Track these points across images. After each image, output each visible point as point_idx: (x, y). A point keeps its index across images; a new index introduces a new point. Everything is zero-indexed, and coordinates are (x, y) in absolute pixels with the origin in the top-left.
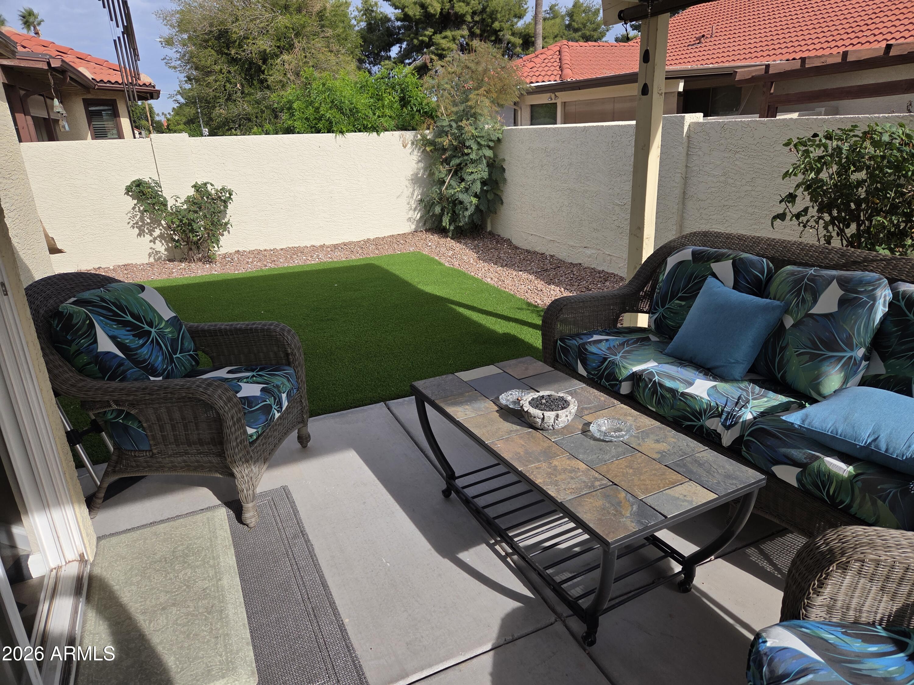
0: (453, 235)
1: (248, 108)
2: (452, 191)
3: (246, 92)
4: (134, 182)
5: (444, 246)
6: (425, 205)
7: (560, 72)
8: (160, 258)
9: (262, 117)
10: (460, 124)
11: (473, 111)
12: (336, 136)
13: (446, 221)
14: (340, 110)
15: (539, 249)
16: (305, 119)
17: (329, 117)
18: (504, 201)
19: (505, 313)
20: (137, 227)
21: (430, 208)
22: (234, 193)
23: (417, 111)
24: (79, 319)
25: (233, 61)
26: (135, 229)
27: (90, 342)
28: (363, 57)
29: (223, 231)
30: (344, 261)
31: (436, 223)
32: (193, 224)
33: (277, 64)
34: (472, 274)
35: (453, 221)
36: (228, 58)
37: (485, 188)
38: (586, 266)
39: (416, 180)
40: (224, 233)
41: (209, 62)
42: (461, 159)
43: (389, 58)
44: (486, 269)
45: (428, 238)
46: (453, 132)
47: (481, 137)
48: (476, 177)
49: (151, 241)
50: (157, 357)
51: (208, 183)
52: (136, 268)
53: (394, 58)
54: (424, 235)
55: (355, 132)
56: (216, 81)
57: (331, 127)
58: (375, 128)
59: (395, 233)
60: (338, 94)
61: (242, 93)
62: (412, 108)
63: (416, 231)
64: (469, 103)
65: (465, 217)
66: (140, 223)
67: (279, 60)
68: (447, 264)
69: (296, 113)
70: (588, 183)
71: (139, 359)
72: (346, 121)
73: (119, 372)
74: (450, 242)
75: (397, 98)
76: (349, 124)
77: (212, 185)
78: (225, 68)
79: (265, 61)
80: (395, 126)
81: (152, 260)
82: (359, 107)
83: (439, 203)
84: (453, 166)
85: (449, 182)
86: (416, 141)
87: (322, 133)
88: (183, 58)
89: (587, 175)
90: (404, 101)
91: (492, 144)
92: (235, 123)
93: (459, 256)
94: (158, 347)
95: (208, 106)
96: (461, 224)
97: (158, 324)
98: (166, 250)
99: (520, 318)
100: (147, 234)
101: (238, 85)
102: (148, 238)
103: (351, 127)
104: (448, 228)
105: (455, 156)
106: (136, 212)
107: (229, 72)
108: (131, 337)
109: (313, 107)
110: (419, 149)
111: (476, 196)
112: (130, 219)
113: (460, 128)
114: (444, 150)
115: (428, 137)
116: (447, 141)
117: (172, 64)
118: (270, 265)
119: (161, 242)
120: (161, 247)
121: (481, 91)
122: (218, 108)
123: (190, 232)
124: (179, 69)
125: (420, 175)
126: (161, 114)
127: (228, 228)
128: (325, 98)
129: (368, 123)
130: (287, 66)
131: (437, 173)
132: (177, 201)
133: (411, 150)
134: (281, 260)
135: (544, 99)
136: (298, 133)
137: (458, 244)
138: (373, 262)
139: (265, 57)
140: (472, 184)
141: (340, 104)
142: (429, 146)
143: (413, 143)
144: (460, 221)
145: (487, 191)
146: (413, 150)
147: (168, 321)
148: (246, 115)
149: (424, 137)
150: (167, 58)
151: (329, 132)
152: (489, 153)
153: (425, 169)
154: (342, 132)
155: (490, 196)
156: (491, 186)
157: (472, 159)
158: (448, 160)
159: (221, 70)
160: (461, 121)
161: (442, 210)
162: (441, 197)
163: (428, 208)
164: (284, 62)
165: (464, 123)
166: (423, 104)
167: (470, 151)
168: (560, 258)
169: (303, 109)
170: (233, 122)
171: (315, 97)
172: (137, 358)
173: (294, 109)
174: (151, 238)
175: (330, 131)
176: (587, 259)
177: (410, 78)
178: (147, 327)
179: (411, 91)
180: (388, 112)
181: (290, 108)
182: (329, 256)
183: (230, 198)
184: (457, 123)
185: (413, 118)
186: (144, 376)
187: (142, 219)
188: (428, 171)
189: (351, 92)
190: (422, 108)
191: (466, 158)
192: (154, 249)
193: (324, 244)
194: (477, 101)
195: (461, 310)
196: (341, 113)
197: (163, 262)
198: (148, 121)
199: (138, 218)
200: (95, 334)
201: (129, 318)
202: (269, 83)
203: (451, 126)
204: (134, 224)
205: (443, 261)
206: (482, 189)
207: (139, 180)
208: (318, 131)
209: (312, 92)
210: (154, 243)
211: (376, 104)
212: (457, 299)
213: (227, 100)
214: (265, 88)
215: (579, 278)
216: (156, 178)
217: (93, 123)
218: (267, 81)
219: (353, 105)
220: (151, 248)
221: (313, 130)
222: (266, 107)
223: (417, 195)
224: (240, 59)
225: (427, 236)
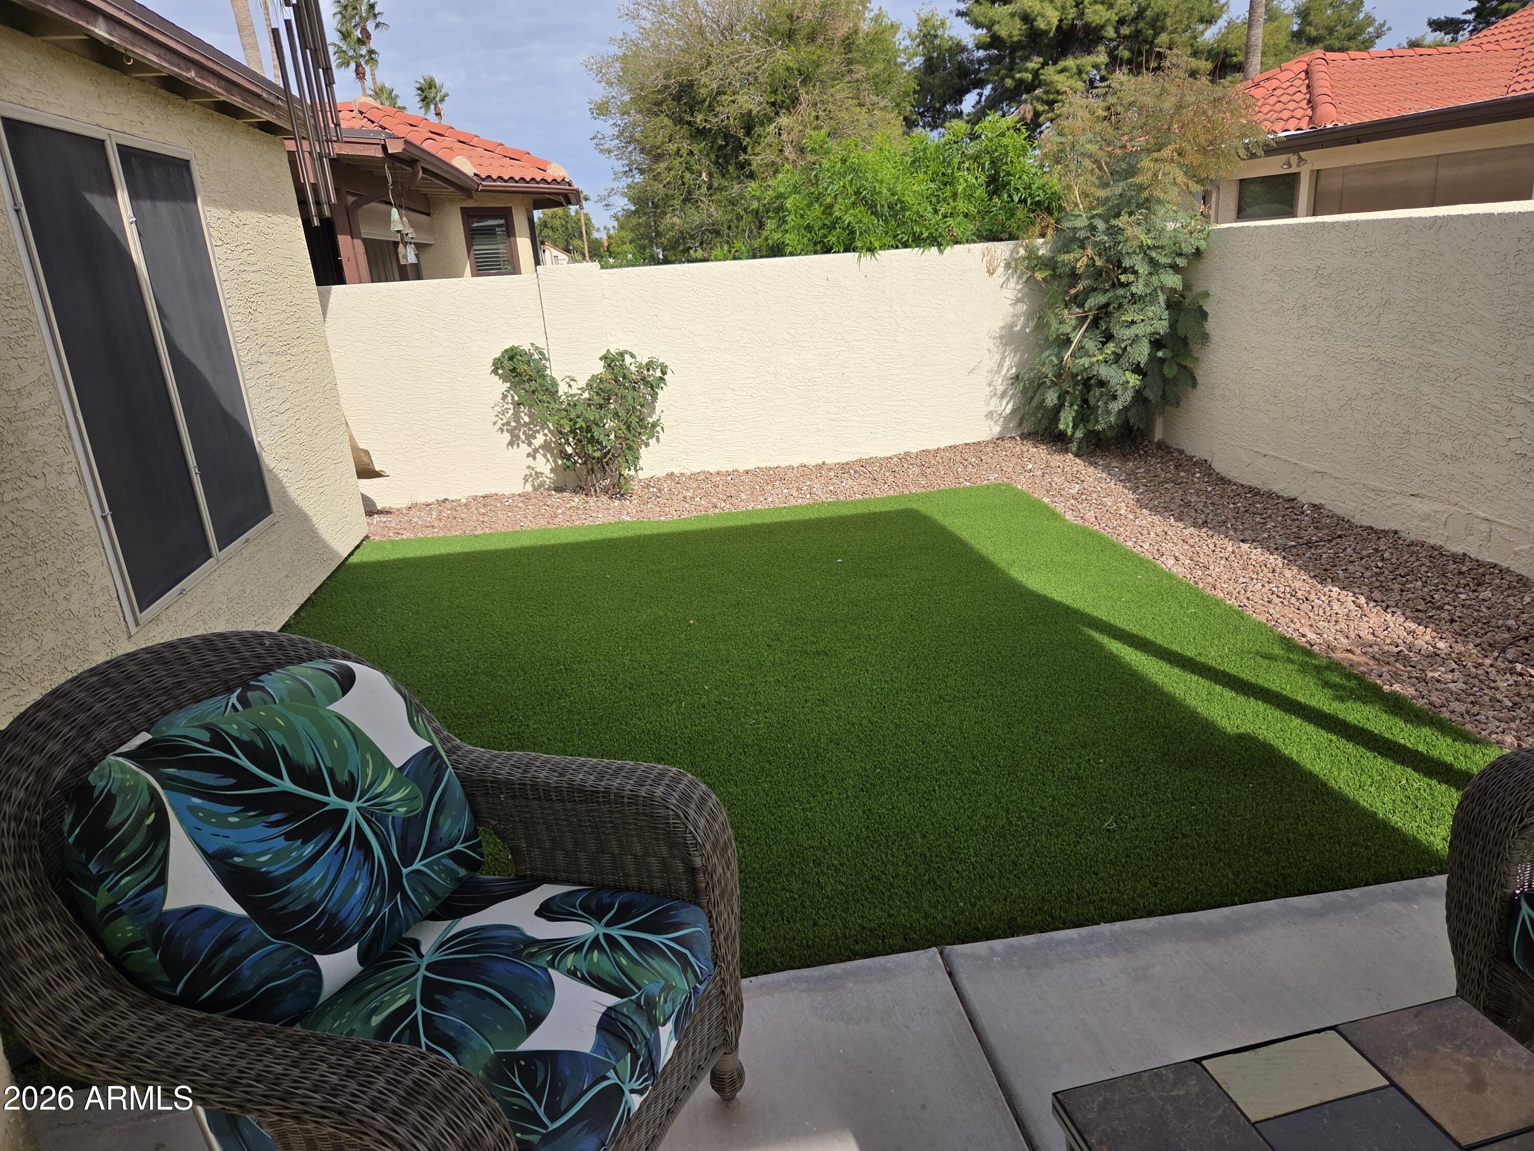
0: (1079, 449)
1: (717, 213)
2: (1085, 361)
3: (716, 184)
4: (506, 351)
5: (1060, 471)
6: (1024, 387)
7: (1310, 112)
8: (542, 485)
9: (737, 227)
10: (1113, 222)
11: (1145, 194)
12: (860, 257)
13: (1066, 421)
14: (872, 207)
15: (1283, 487)
16: (805, 229)
17: (849, 223)
18: (1200, 379)
19: (1231, 667)
20: (508, 430)
21: (1035, 393)
22: (669, 372)
23: (1020, 201)
24: (128, 812)
25: (700, 133)
26: (505, 433)
27: (146, 882)
28: (914, 117)
29: (648, 439)
30: (859, 501)
31: (1045, 423)
32: (594, 428)
33: (768, 134)
34: (1130, 544)
35: (1082, 420)
36: (691, 130)
37: (1160, 354)
38: (1412, 537)
39: (1008, 338)
40: (650, 441)
41: (660, 138)
42: (1110, 294)
43: (959, 115)
44: (1159, 530)
45: (1026, 454)
46: (1098, 239)
47: (1158, 247)
48: (1140, 332)
49: (529, 455)
50: (353, 884)
51: (626, 352)
52: (501, 502)
53: (969, 115)
54: (1019, 447)
55: (897, 247)
56: (669, 169)
57: (853, 240)
58: (935, 239)
59: (960, 440)
60: (869, 175)
61: (709, 188)
62: (1010, 196)
63: (1001, 438)
64: (1139, 179)
65: (1108, 413)
66: (513, 424)
67: (772, 127)
68: (1069, 516)
69: (789, 219)
70: (1434, 348)
71: (291, 908)
72: (881, 228)
73: (218, 968)
74: (1071, 463)
75: (983, 179)
76: (887, 233)
77: (633, 356)
78: (685, 146)
79: (749, 130)
80: (974, 234)
81: (529, 488)
82: (909, 199)
83: (1054, 384)
84: (1090, 310)
85: (1080, 341)
86: (1016, 260)
87: (835, 252)
88: (622, 134)
89: (1435, 329)
90: (995, 185)
91: (1181, 262)
92: (694, 239)
93: (1094, 496)
94: (359, 856)
95: (655, 213)
96: (1099, 427)
97: (371, 785)
98: (552, 470)
99: (1274, 687)
100: (523, 442)
101: (704, 175)
102: (525, 449)
103: (889, 240)
104: (1069, 433)
105: (1094, 290)
106: (507, 403)
107: (691, 153)
108: (281, 843)
109: (821, 205)
110: (1020, 277)
111: (1137, 369)
112: (497, 416)
113: (1114, 232)
114: (1074, 276)
115: (1040, 253)
116: (1085, 259)
117: (606, 147)
118: (723, 504)
119: (545, 456)
120: (544, 466)
121: (1166, 153)
122: (668, 216)
123: (589, 442)
124: (616, 153)
125: (1018, 328)
126: (602, 229)
127: (658, 432)
128: (844, 187)
129: (924, 230)
130: (784, 137)
131: (1054, 325)
132: (570, 386)
133: (1003, 279)
134: (743, 496)
135: (1274, 166)
136: (791, 254)
137: (1091, 469)
138: (914, 506)
139: (749, 124)
140: (1131, 345)
141: (872, 195)
142: (1041, 269)
143: (1008, 266)
144: (1097, 421)
145: (1162, 361)
146: (1008, 279)
147: (401, 769)
148: (713, 225)
149: (1031, 253)
150: (599, 136)
151: (847, 250)
152: (1173, 280)
153: (1029, 316)
154: (871, 250)
155: (1170, 371)
156: (1173, 351)
157: (1133, 295)
158: (1081, 297)
159: (679, 150)
160: (1118, 215)
161: (1062, 397)
162: (1060, 372)
163: (1030, 394)
164: (780, 129)
165: (1122, 221)
166: (1034, 187)
167: (1132, 278)
168: (1339, 512)
169: (802, 209)
170: (692, 237)
171: (825, 185)
172: (285, 907)
173: (787, 210)
174: (530, 450)
175: (848, 248)
176: (1416, 522)
177: (1012, 137)
178: (334, 801)
179: (1012, 162)
180: (962, 205)
181: (780, 208)
182: (831, 488)
183: (661, 379)
184: (1107, 221)
185: (1012, 215)
186: (299, 960)
187: (516, 416)
188: (1036, 320)
189: (894, 171)
190: (1030, 195)
191: (1120, 292)
192: (533, 469)
193: (824, 463)
194: (1156, 175)
195: (1116, 647)
196: (872, 213)
197: (545, 493)
198: (583, 241)
199: (510, 414)
200: (165, 857)
201: (286, 784)
202: (752, 168)
203: (1093, 228)
204: (503, 425)
205: (1059, 508)
206: (1152, 357)
207: (512, 349)
208: (828, 250)
209: (821, 176)
210: (534, 458)
211: (940, 193)
212: (1101, 612)
213: (685, 201)
214: (747, 177)
215: (1402, 571)
216: (541, 344)
217: (475, 247)
218: (750, 165)
219: (896, 197)
220: (529, 467)
221: (818, 247)
222: (745, 210)
223: (1009, 367)
224: (710, 130)
225: (1025, 449)
